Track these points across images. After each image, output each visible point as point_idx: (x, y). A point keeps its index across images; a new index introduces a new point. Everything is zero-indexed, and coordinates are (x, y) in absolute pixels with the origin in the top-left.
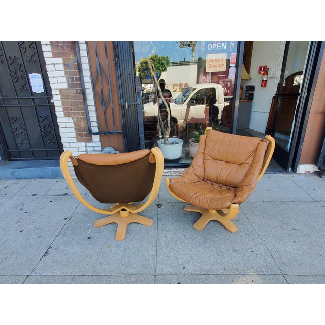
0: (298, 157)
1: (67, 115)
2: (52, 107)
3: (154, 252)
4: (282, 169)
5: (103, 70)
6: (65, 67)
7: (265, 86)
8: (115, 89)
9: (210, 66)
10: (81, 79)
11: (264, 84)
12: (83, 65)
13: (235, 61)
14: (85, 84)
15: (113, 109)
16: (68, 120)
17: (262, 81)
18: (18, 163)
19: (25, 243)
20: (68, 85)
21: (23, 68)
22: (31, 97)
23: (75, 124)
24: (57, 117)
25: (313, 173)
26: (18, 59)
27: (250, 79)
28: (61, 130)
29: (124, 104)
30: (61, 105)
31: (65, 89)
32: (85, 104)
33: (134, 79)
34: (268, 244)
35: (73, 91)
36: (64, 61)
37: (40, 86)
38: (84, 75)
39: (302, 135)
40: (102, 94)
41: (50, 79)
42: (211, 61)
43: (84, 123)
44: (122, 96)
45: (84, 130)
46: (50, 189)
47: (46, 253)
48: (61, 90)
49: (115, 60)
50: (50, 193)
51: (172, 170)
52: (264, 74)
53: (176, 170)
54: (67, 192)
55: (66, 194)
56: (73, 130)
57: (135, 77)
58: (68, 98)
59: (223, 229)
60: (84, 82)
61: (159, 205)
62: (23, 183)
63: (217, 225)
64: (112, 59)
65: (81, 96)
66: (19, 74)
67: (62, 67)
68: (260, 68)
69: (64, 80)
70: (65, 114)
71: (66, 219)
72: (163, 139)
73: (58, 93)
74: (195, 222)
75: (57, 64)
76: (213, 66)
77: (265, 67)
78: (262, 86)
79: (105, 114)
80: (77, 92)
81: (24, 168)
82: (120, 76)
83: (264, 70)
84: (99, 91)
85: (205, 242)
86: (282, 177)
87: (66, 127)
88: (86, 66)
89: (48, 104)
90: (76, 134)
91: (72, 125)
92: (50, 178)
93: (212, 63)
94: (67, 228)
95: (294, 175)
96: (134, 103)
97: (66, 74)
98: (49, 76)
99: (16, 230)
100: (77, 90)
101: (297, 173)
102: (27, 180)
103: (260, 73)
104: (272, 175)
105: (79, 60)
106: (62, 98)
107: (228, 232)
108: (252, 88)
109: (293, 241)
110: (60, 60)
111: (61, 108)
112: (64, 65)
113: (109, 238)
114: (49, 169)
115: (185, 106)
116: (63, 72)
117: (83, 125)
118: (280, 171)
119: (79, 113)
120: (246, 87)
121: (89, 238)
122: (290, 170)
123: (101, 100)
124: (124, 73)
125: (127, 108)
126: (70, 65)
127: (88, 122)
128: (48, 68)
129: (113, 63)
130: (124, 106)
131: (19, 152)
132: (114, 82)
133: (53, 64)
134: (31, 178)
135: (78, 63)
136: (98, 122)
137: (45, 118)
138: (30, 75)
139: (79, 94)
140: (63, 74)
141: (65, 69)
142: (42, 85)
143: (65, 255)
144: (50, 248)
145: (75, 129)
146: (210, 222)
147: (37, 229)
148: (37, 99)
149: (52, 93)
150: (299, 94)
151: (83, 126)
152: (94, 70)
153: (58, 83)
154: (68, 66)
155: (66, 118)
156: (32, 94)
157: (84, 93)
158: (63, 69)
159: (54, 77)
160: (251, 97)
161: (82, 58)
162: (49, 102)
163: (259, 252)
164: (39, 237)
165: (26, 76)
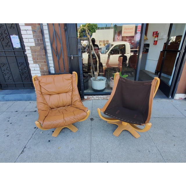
0: (175, 89)
1: (35, 62)
2: (26, 57)
3: (89, 152)
4: (165, 96)
5: (57, 35)
6: (33, 32)
7: (156, 44)
8: (65, 46)
9: (125, 32)
10: (43, 40)
11: (155, 43)
12: (44, 31)
13: (140, 30)
14: (46, 43)
15: (63, 59)
16: (36, 65)
17: (155, 41)
18: (7, 91)
19: (10, 144)
20: (35, 44)
21: (6, 32)
22: (13, 50)
23: (40, 68)
24: (29, 64)
25: (184, 99)
26: (3, 26)
27: (147, 39)
28: (32, 72)
29: (70, 56)
30: (31, 56)
31: (33, 46)
32: (46, 56)
33: (76, 39)
34: (159, 146)
35: (38, 48)
36: (32, 28)
37: (18, 44)
38: (45, 37)
39: (179, 76)
40: (57, 49)
41: (24, 40)
42: (125, 29)
43: (46, 68)
44: (69, 51)
45: (46, 72)
46: (26, 108)
47: (23, 151)
48: (31, 47)
49: (65, 28)
50: (26, 110)
51: (100, 96)
52: (156, 37)
53: (102, 96)
54: (36, 110)
55: (36, 111)
56: (39, 72)
57: (77, 39)
58: (35, 52)
59: (131, 136)
60: (45, 42)
61: (92, 119)
62: (10, 103)
63: (127, 133)
64: (62, 27)
65: (44, 51)
66: (4, 35)
67: (31, 32)
68: (154, 33)
69: (33, 40)
70: (34, 62)
71: (35, 128)
72: (94, 77)
73: (29, 48)
74: (114, 131)
75: (28, 30)
76: (127, 33)
77: (157, 32)
78: (154, 44)
79: (59, 62)
80: (41, 48)
81: (10, 94)
82: (68, 38)
83: (156, 34)
84: (55, 48)
85: (120, 144)
86: (165, 102)
87: (35, 70)
88: (46, 32)
89: (23, 55)
90: (41, 74)
91: (39, 69)
92: (26, 100)
93: (126, 31)
94: (36, 134)
95: (173, 100)
96: (77, 56)
97: (34, 37)
98: (23, 37)
99: (5, 135)
100: (41, 47)
101: (174, 99)
102: (12, 101)
103: (153, 36)
104: (159, 100)
105: (42, 28)
106: (31, 52)
107: (134, 138)
108: (148, 45)
109: (173, 144)
110: (30, 28)
111: (32, 58)
112: (33, 31)
113: (62, 141)
114: (25, 95)
115: (107, 55)
116: (32, 35)
117: (45, 68)
118: (164, 98)
119: (42, 62)
120: (144, 44)
121: (49, 141)
122: (170, 97)
123: (56, 53)
124: (70, 37)
125: (72, 59)
126: (36, 30)
127: (48, 67)
128: (22, 32)
129: (63, 30)
130: (70, 58)
131: (7, 84)
132: (64, 42)
133: (25, 30)
134: (14, 101)
135: (41, 30)
136: (55, 67)
137: (22, 64)
138: (11, 36)
139: (42, 49)
140: (32, 36)
141: (33, 33)
142: (19, 43)
143: (34, 152)
144: (25, 147)
145: (40, 71)
146: (123, 131)
147: (17, 135)
148: (16, 52)
149: (26, 49)
150: (179, 51)
151: (45, 70)
152: (52, 34)
153: (29, 42)
154: (35, 32)
155: (35, 65)
156: (13, 48)
157: (45, 49)
158: (32, 33)
159: (26, 38)
160: (147, 51)
161: (43, 26)
162: (24, 54)
163: (153, 152)
164: (19, 140)
165: (9, 37)
